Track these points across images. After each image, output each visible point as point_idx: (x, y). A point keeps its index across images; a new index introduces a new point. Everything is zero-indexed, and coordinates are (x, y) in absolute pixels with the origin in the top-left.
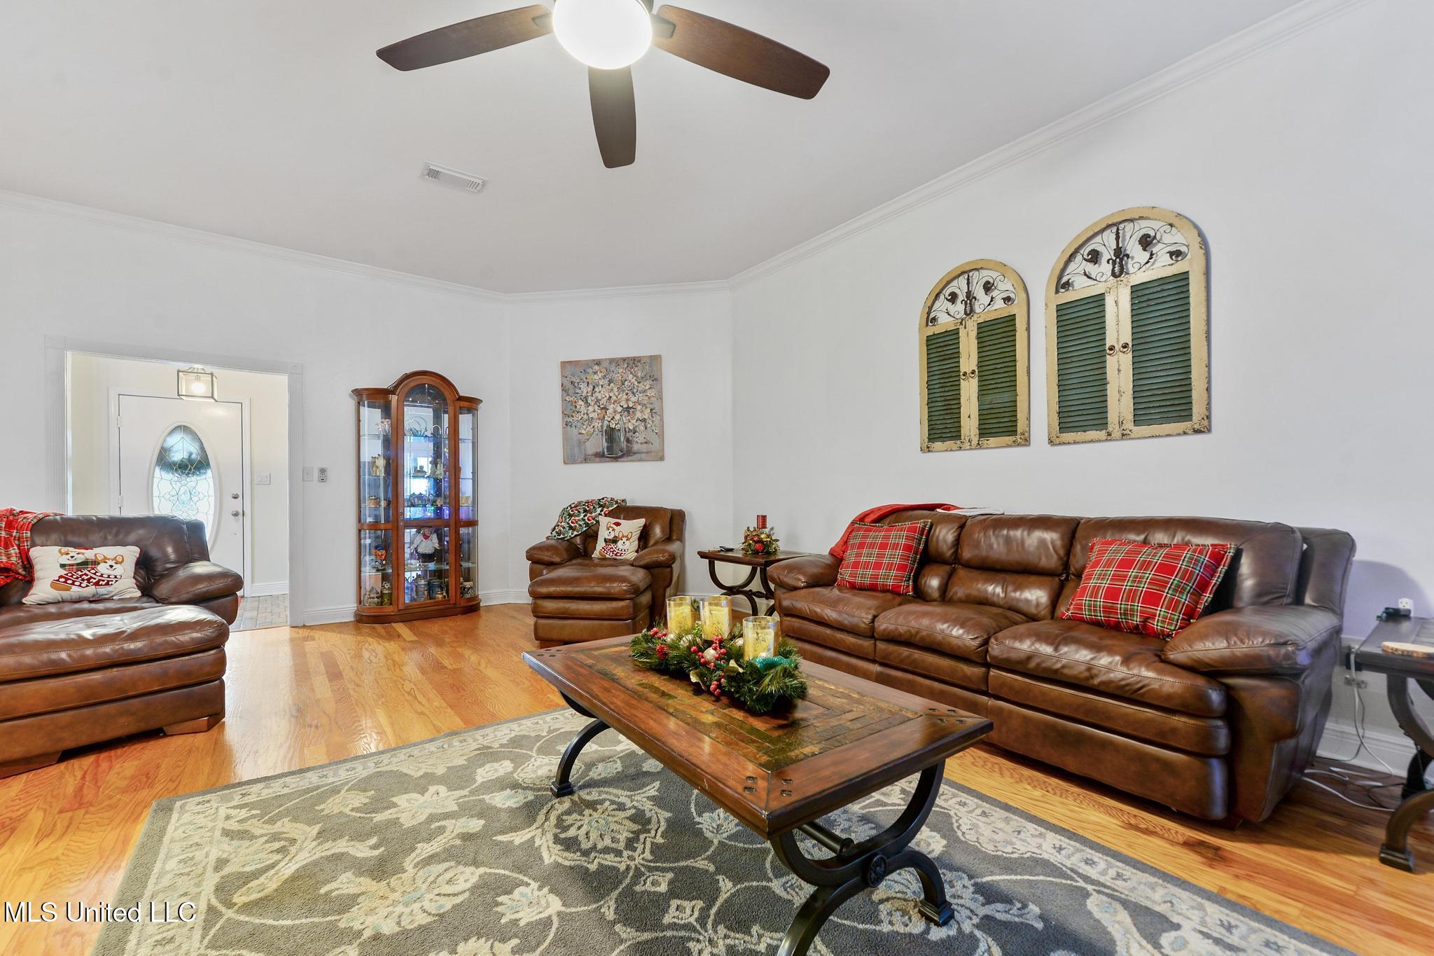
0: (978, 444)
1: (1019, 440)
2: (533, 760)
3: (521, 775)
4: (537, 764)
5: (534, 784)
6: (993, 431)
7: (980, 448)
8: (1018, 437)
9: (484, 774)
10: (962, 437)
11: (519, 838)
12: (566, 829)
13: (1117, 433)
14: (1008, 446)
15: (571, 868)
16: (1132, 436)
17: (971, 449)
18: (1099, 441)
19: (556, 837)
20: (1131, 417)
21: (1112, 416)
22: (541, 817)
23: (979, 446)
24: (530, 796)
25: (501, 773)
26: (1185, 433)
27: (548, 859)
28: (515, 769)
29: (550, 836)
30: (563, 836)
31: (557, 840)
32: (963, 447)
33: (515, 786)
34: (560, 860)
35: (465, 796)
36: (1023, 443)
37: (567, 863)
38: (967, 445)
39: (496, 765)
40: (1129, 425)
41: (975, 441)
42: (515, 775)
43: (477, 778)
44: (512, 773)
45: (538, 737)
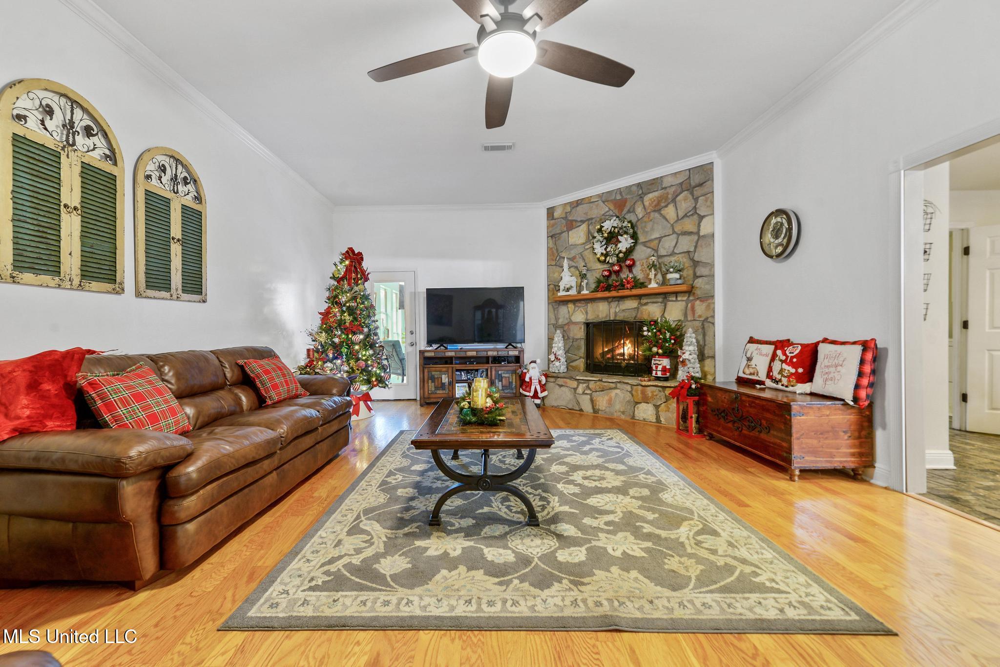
0: (80, 285)
1: (118, 289)
2: (539, 555)
3: (553, 544)
4: (538, 550)
5: (547, 534)
6: (95, 275)
7: (82, 290)
8: (117, 286)
9: (578, 555)
10: (62, 274)
11: (566, 508)
12: (543, 506)
13: (175, 297)
14: (108, 292)
15: (548, 493)
16: (181, 299)
17: (71, 289)
18: (167, 299)
19: (548, 505)
20: (180, 287)
21: (173, 286)
22: (552, 514)
23: (80, 287)
24: (553, 527)
25: (567, 551)
26: (200, 302)
27: (556, 498)
28: (555, 551)
29: (551, 505)
30: (545, 503)
31: (549, 503)
32: (63, 285)
33: (559, 536)
34: (551, 496)
35: (594, 540)
36: (121, 292)
37: (549, 494)
38: (67, 284)
39: (570, 559)
40: (180, 292)
41: (76, 281)
42: (557, 545)
43: (585, 552)
44: (559, 548)
45: (522, 579)
